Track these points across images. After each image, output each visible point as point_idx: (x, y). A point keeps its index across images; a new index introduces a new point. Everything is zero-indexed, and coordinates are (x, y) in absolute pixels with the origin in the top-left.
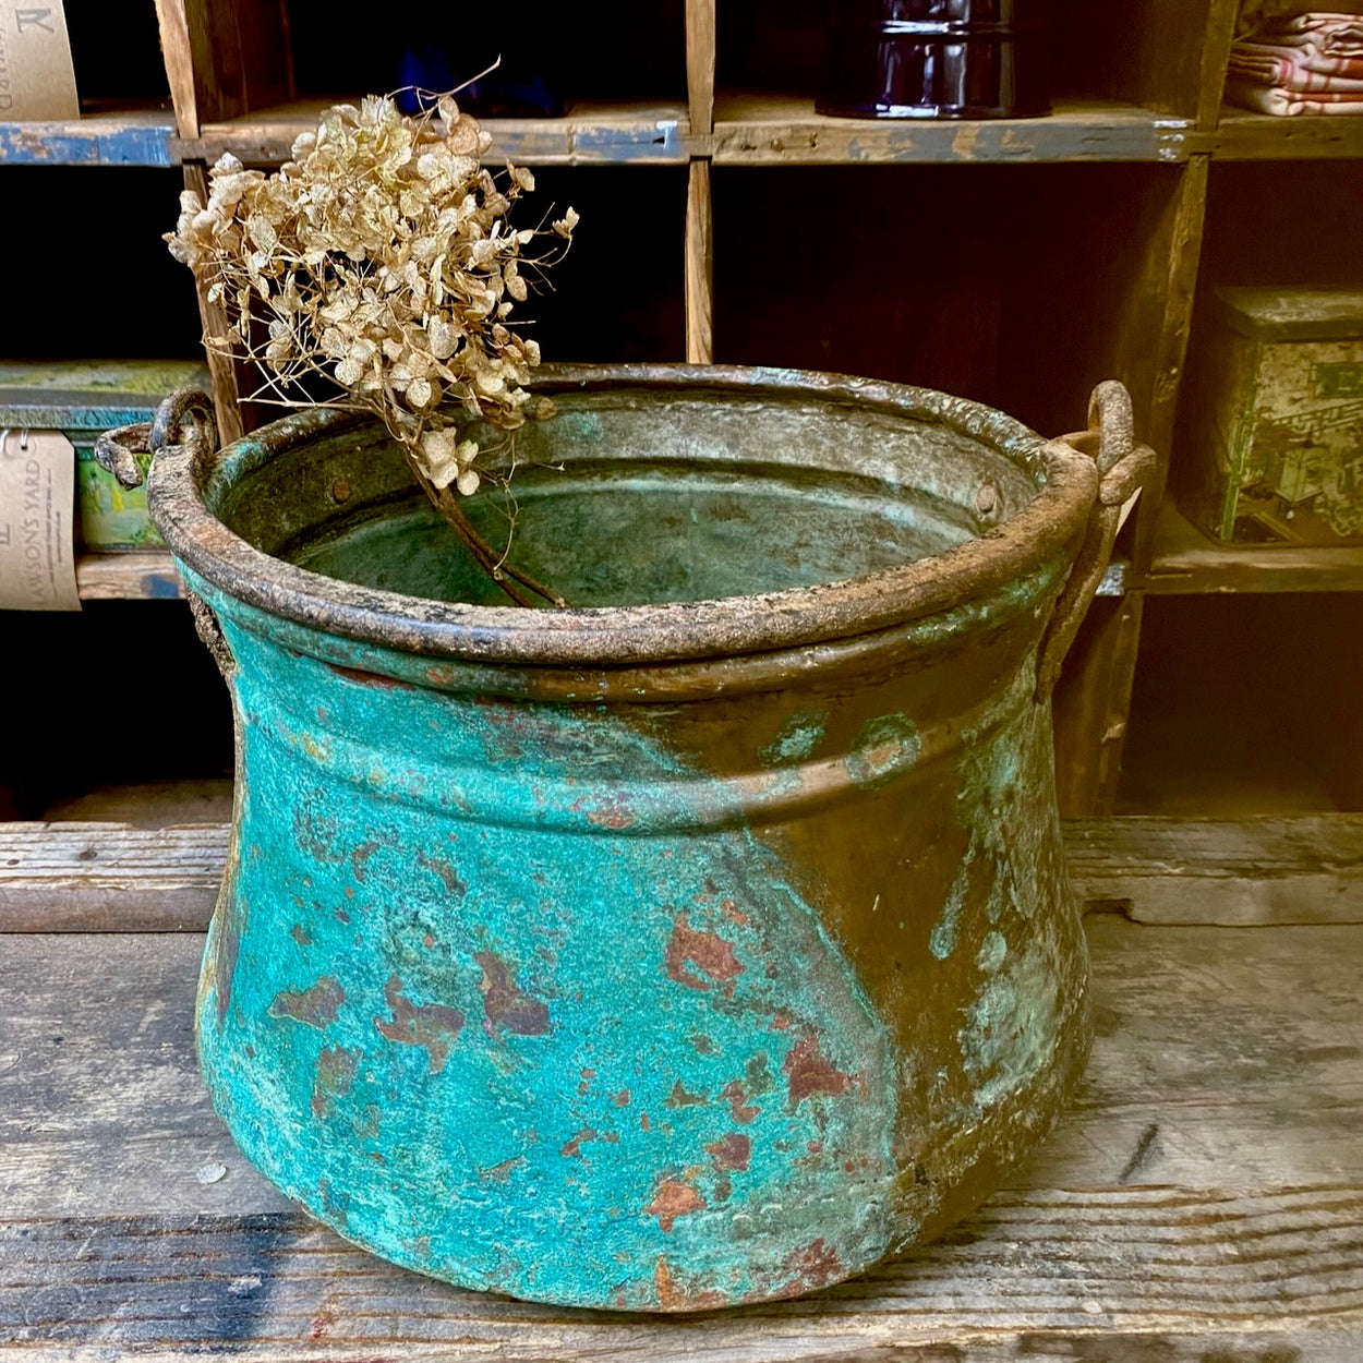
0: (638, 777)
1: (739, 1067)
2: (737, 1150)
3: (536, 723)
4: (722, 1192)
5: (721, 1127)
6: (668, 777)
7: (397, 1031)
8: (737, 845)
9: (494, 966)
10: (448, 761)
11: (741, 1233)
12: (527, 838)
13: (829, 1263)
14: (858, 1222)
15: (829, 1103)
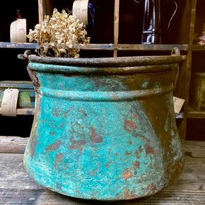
0: (119, 90)
1: (137, 148)
2: (137, 164)
3: (101, 80)
4: (136, 173)
5: (135, 159)
6: (123, 90)
7: (72, 147)
8: (135, 103)
9: (92, 129)
10: (85, 90)
11: (139, 182)
12: (99, 103)
13: (155, 188)
14: (159, 179)
15: (152, 155)
